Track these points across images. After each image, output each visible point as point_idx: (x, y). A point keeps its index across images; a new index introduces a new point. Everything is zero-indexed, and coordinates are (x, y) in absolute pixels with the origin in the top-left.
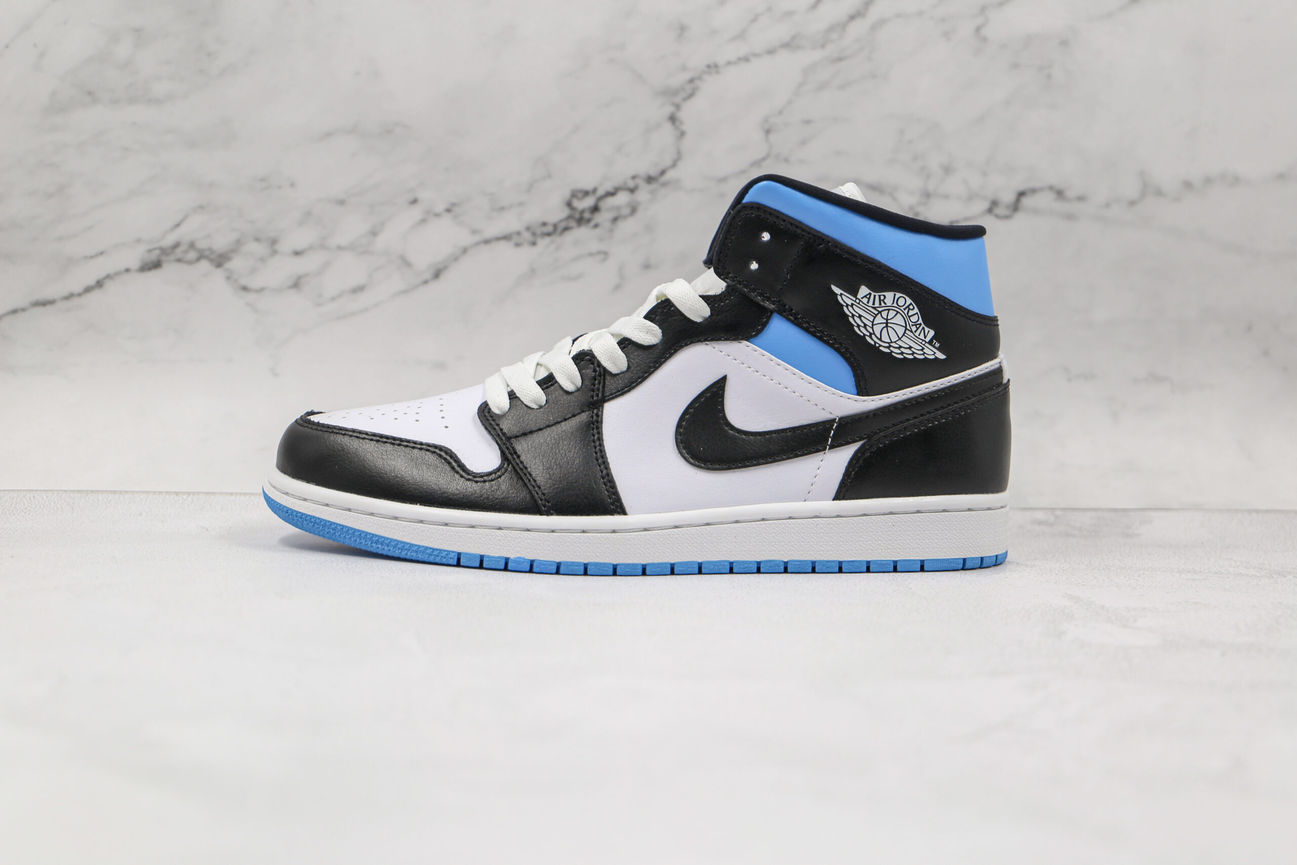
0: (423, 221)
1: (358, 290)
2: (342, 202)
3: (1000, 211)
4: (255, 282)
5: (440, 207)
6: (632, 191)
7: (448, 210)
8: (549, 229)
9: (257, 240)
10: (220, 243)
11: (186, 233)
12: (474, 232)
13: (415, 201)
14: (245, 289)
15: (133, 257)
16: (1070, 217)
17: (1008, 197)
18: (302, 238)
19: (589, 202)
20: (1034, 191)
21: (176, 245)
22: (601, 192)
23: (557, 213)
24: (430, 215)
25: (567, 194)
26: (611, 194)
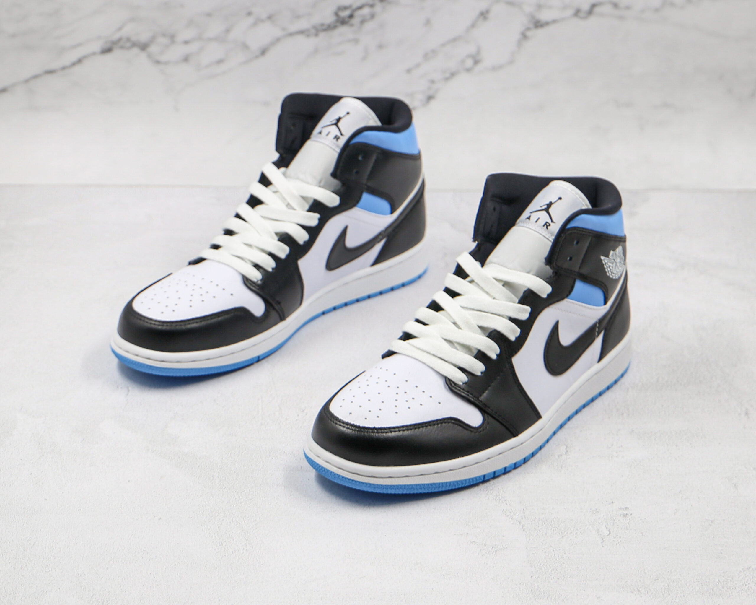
0: (255, 24)
1: (220, 62)
2: (209, 15)
3: (581, 14)
4: (163, 58)
5: (264, 16)
6: (372, 6)
7: (270, 18)
8: (325, 27)
9: (164, 35)
10: (144, 38)
11: (124, 33)
12: (284, 29)
13: (249, 14)
14: (158, 62)
15: (97, 46)
16: (621, 18)
17: (586, 7)
18: (189, 34)
19: (347, 13)
20: (600, 4)
21: (119, 40)
22: (354, 6)
23: (329, 18)
24: (258, 21)
25: (334, 8)
26: (360, 8)
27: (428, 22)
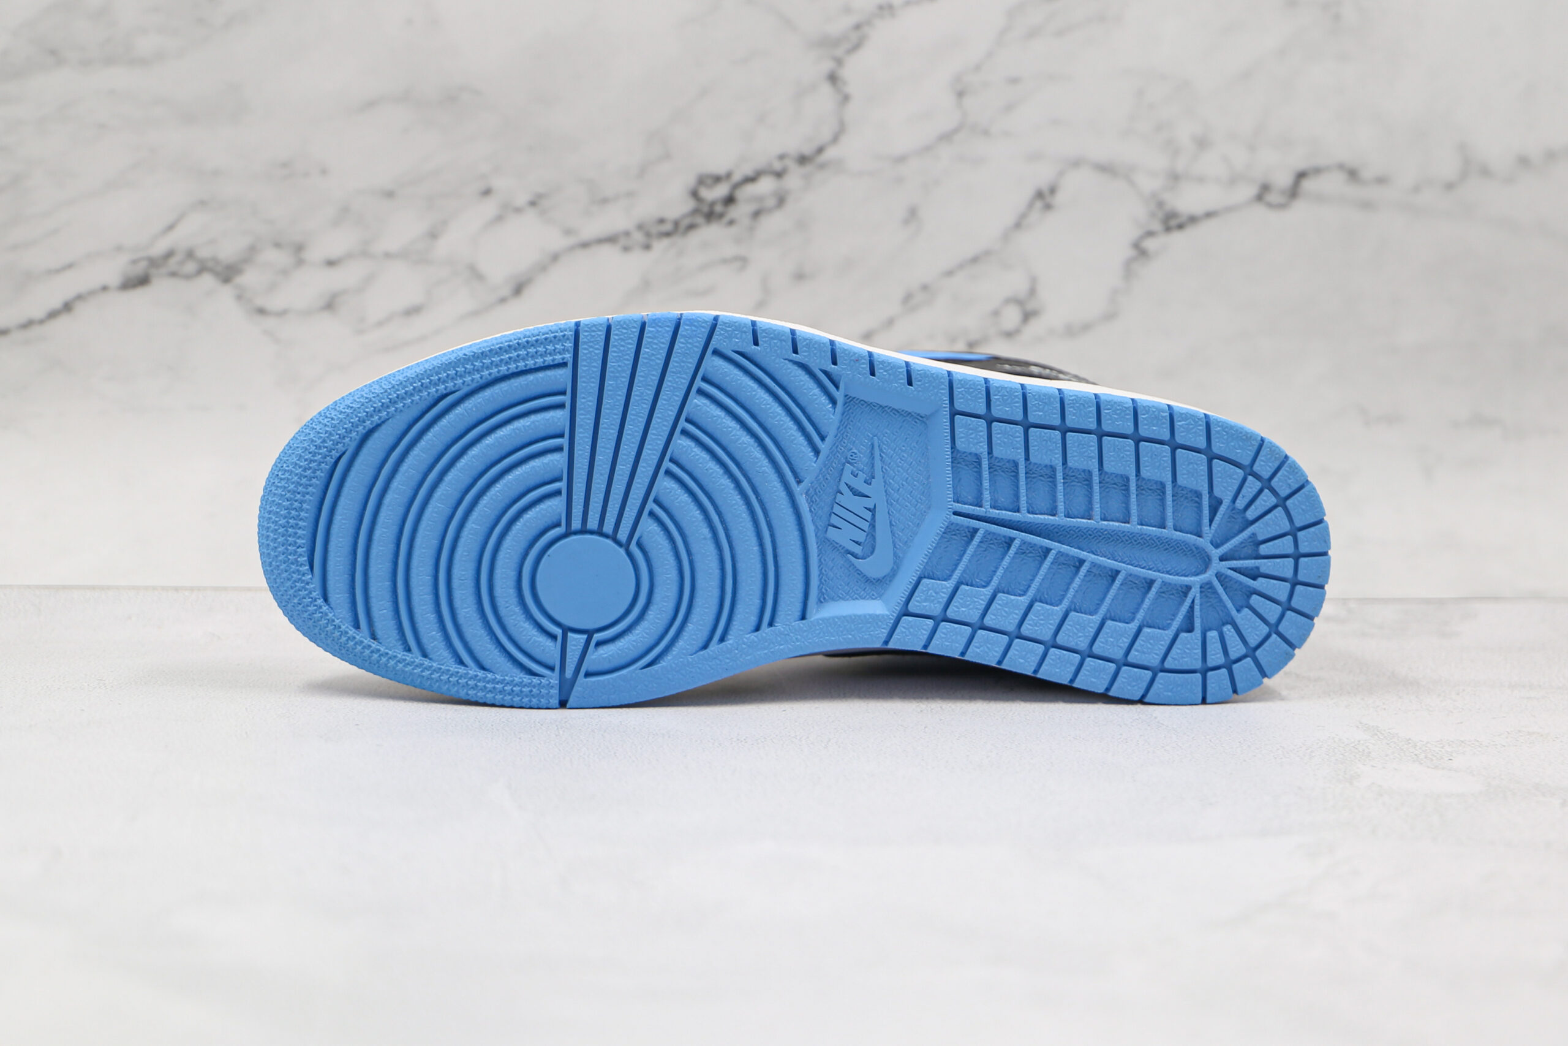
0: (499, 219)
1: (413, 311)
2: (390, 194)
3: (1272, 197)
4: (275, 302)
5: (522, 199)
6: (779, 175)
7: (533, 204)
8: (668, 227)
9: (278, 245)
10: (228, 250)
11: (180, 238)
12: (568, 232)
13: (487, 192)
14: (262, 311)
15: (112, 271)
16: (1367, 205)
17: (1283, 179)
18: (336, 243)
19: (720, 191)
20: (1318, 171)
21: (169, 254)
22: (737, 177)
23: (678, 206)
24: (508, 211)
25: (691, 180)
26: (751, 179)
27: (912, 214)
